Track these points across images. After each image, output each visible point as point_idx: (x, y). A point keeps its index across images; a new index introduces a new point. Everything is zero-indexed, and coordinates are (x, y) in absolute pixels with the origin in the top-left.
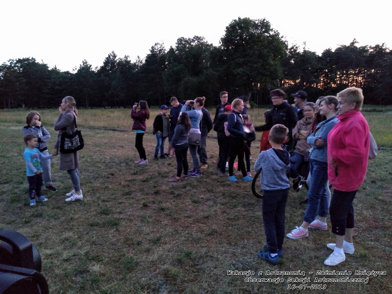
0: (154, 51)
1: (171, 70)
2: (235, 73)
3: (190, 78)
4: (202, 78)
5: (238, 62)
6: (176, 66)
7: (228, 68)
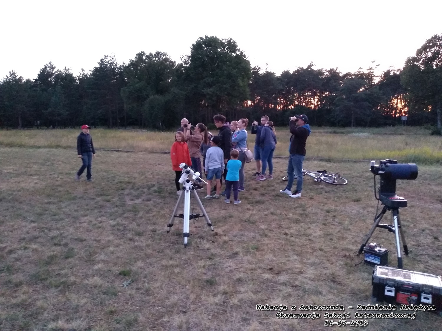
0: (103, 64)
1: (132, 87)
2: (205, 93)
3: (157, 96)
4: (168, 97)
5: (207, 81)
6: (138, 83)
7: (196, 87)
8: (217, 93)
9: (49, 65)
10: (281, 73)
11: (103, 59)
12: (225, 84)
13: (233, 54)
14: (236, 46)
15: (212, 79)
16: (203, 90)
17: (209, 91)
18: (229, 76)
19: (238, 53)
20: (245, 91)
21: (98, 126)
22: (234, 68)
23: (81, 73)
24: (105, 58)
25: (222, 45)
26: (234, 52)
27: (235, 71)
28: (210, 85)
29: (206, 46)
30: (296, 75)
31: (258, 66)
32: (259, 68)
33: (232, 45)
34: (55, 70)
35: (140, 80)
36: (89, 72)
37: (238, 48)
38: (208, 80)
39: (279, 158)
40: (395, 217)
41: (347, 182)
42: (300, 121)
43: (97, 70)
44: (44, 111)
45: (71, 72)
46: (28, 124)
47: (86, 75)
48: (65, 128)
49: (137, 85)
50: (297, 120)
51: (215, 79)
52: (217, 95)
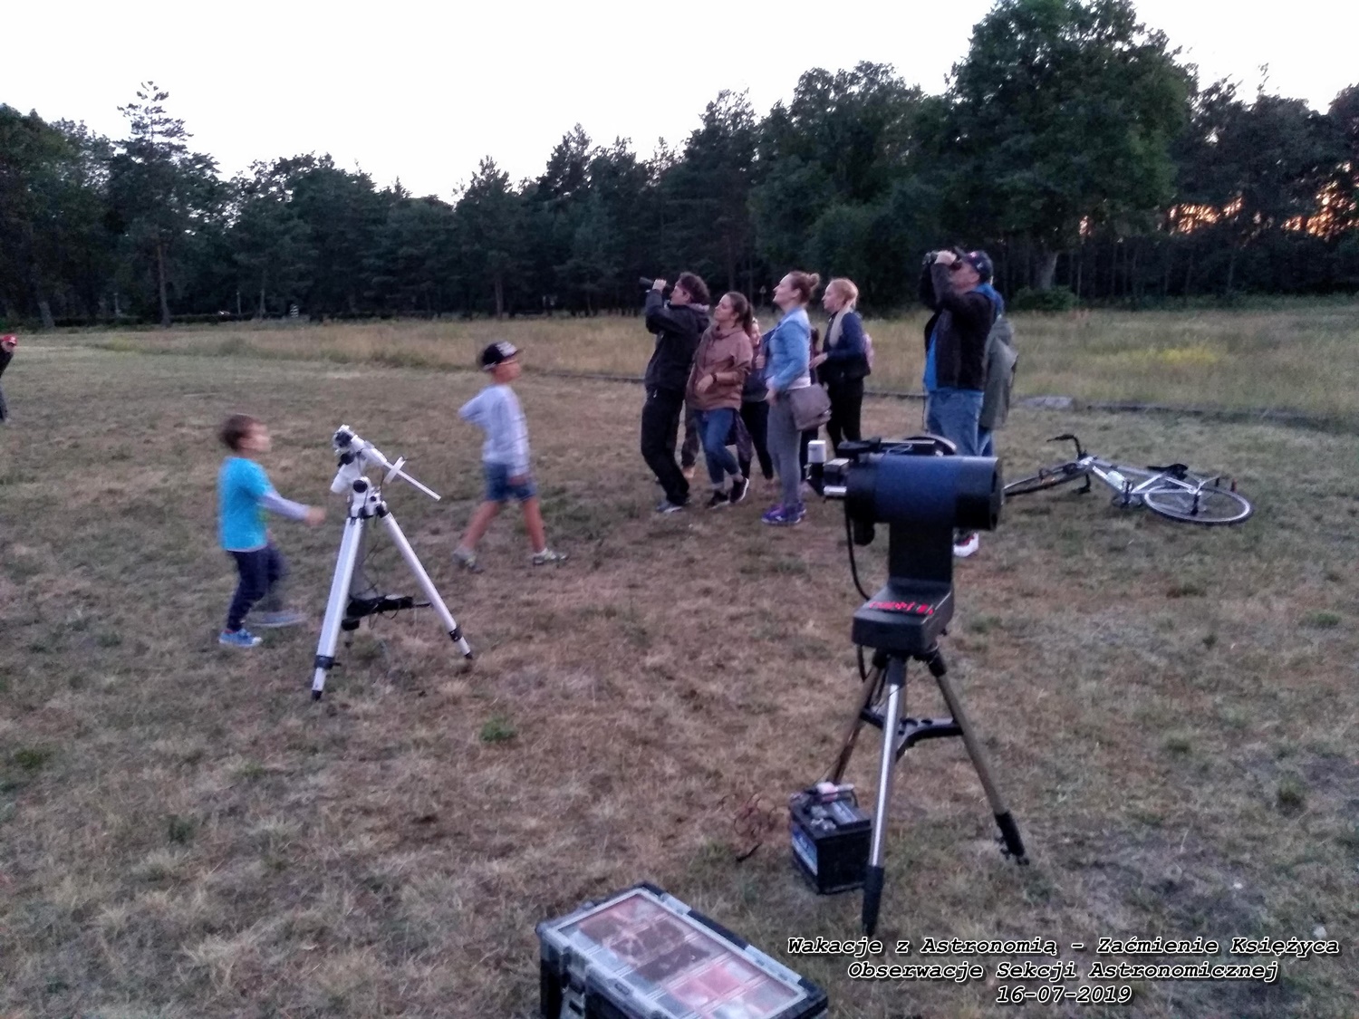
0: (714, 120)
1: (777, 184)
2: (1005, 188)
3: (846, 209)
4: (886, 207)
5: (1014, 149)
6: (795, 169)
7: (978, 169)
8: (1051, 184)
9: (575, 135)
11: (715, 102)
12: (1078, 153)
13: (1118, 44)
14: (1132, 15)
16: (1002, 177)
19: (1138, 40)
20: (1151, 174)
22: (1116, 94)
23: (658, 150)
24: (719, 100)
25: (1078, 15)
26: (1124, 37)
27: (1117, 104)
29: (1023, 27)
31: (1225, 81)
32: (1231, 87)
33: (1115, 15)
34: (591, 148)
35: (807, 156)
36: (679, 149)
37: (1138, 21)
38: (1018, 142)
40: (894, 688)
41: (1247, 511)
43: (698, 139)
45: (629, 150)
47: (672, 155)
51: (1043, 136)
52: (1047, 192)
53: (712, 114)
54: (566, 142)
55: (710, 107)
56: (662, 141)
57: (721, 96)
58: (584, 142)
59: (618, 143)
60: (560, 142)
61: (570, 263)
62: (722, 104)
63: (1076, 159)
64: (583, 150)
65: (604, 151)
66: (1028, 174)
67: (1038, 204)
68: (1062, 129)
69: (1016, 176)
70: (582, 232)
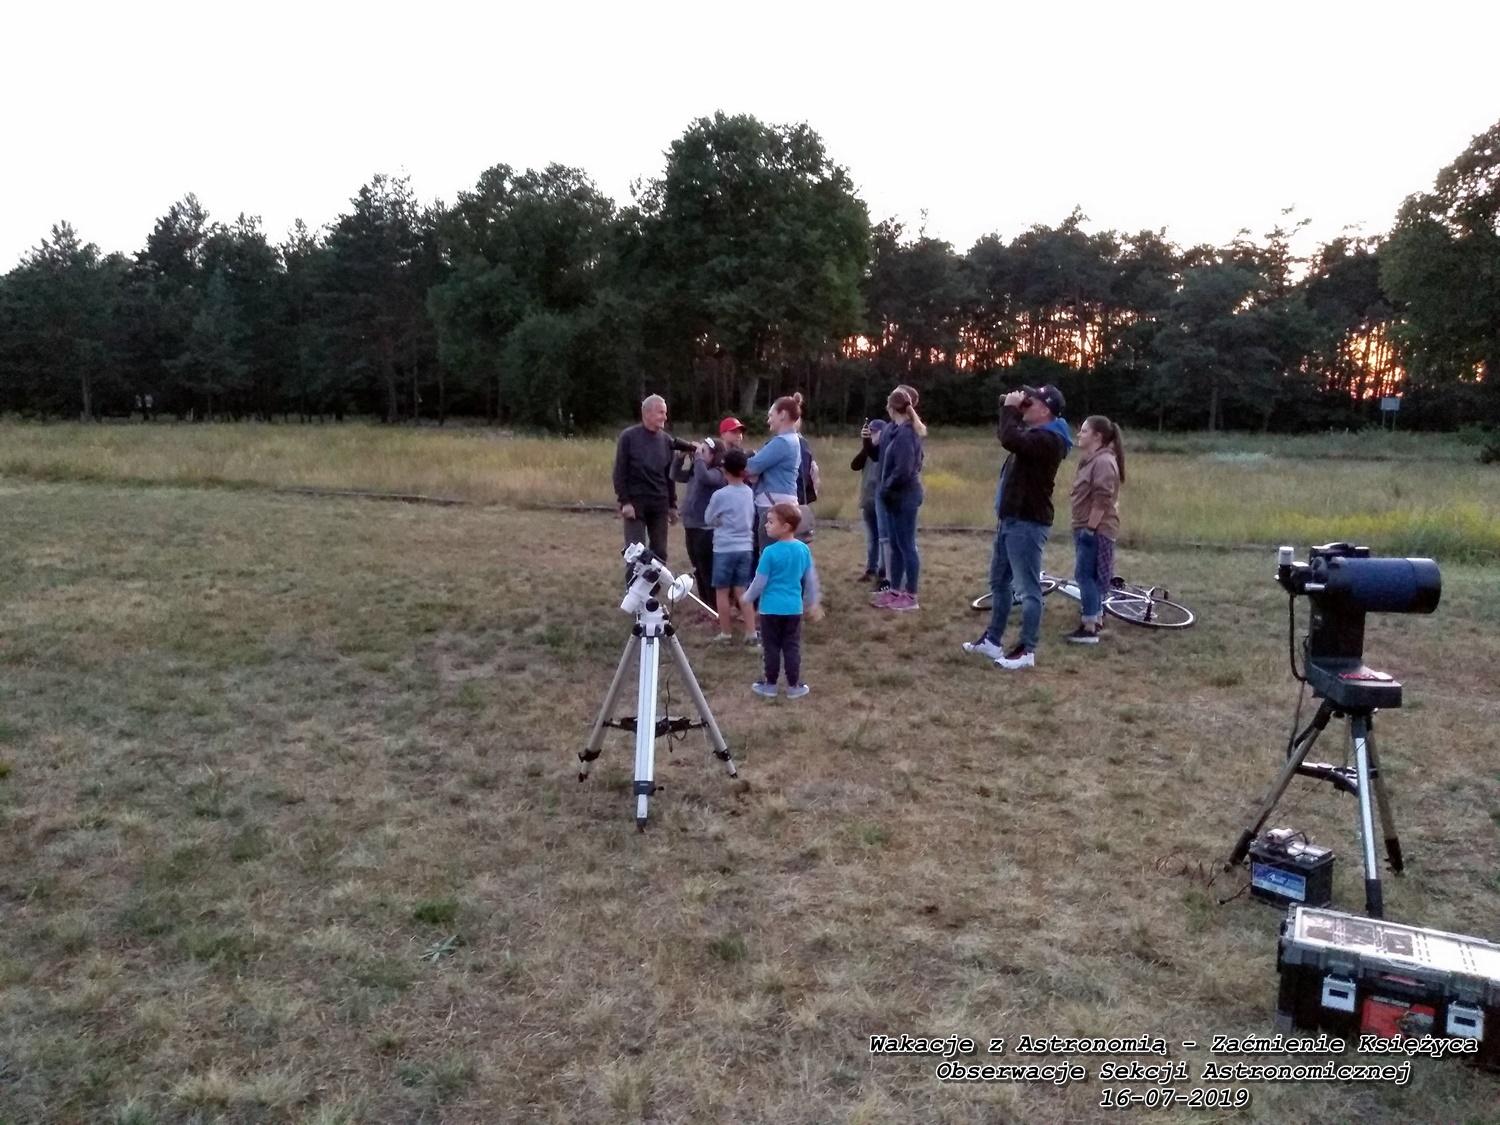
0: (368, 207)
1: (464, 285)
2: (711, 309)
3: (548, 318)
4: (588, 319)
5: (718, 270)
6: (483, 270)
7: (681, 287)
8: (756, 309)
9: (187, 207)
10: (972, 244)
11: (370, 187)
12: (781, 280)
13: (810, 176)
14: (821, 150)
15: (735, 262)
16: (708, 297)
17: (725, 300)
18: (798, 252)
19: (827, 174)
20: (847, 304)
21: (349, 413)
22: (812, 225)
23: (294, 234)
24: (374, 185)
25: (773, 143)
26: (815, 170)
27: (814, 235)
28: (729, 282)
29: (719, 148)
30: (1022, 251)
31: (892, 220)
32: (898, 227)
33: (806, 147)
34: (207, 224)
35: (493, 259)
36: (319, 231)
37: (827, 156)
38: (723, 263)
39: (962, 531)
40: (1360, 742)
41: (1191, 619)
42: (1037, 405)
43: (347, 224)
44: (165, 363)
45: (259, 229)
46: (114, 406)
47: (312, 242)
48: (237, 419)
49: (481, 279)
50: (1026, 404)
51: (746, 259)
52: (752, 316)
53: (367, 199)
54: (175, 215)
55: (364, 191)
56: (299, 224)
57: (378, 180)
58: (199, 217)
59: (241, 220)
60: (167, 214)
61: (186, 358)
62: (378, 190)
63: (779, 285)
64: (197, 226)
65: (224, 229)
66: (734, 297)
67: (743, 328)
68: (765, 255)
69: (723, 300)
70: (199, 322)
